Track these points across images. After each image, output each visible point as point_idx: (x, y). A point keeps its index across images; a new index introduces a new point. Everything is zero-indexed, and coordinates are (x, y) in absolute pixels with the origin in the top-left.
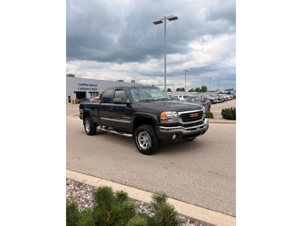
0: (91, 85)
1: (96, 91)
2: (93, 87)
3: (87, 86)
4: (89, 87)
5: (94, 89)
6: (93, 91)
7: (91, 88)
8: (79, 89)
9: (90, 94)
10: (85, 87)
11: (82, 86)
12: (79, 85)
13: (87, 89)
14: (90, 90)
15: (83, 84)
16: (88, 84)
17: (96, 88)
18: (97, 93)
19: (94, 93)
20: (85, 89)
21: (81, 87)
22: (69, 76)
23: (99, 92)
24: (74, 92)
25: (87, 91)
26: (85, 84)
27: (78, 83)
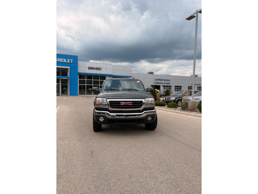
0: (165, 80)
1: (169, 85)
2: (166, 82)
3: (161, 81)
4: (163, 82)
5: (167, 83)
6: (166, 85)
7: (164, 82)
8: (155, 83)
9: (163, 87)
10: (159, 82)
11: (158, 81)
12: (155, 80)
13: (161, 83)
14: (164, 84)
15: (158, 79)
16: (163, 79)
17: (169, 82)
18: (170, 86)
19: (167, 86)
20: (159, 83)
21: (156, 81)
22: (150, 74)
23: (171, 86)
24: (150, 86)
25: (161, 85)
26: (160, 79)
27: (155, 79)
